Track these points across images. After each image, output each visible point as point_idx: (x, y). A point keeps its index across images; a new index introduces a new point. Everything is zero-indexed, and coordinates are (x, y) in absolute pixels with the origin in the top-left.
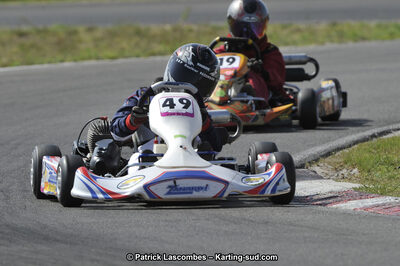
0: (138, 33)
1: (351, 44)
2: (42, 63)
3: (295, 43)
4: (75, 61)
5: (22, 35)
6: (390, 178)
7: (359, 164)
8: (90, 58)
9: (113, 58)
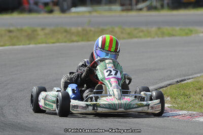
0: (66, 31)
1: (167, 38)
2: (19, 45)
3: (140, 37)
4: (36, 44)
5: (10, 31)
6: (185, 102)
7: (171, 95)
8: (42, 43)
9: (53, 43)
